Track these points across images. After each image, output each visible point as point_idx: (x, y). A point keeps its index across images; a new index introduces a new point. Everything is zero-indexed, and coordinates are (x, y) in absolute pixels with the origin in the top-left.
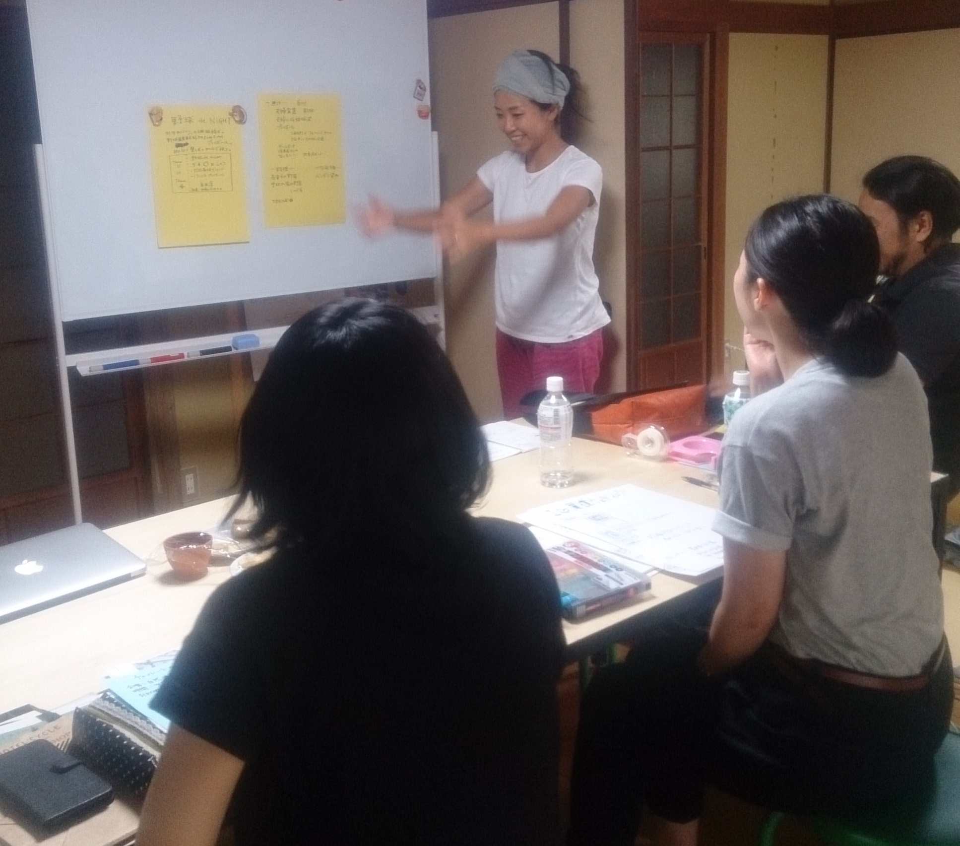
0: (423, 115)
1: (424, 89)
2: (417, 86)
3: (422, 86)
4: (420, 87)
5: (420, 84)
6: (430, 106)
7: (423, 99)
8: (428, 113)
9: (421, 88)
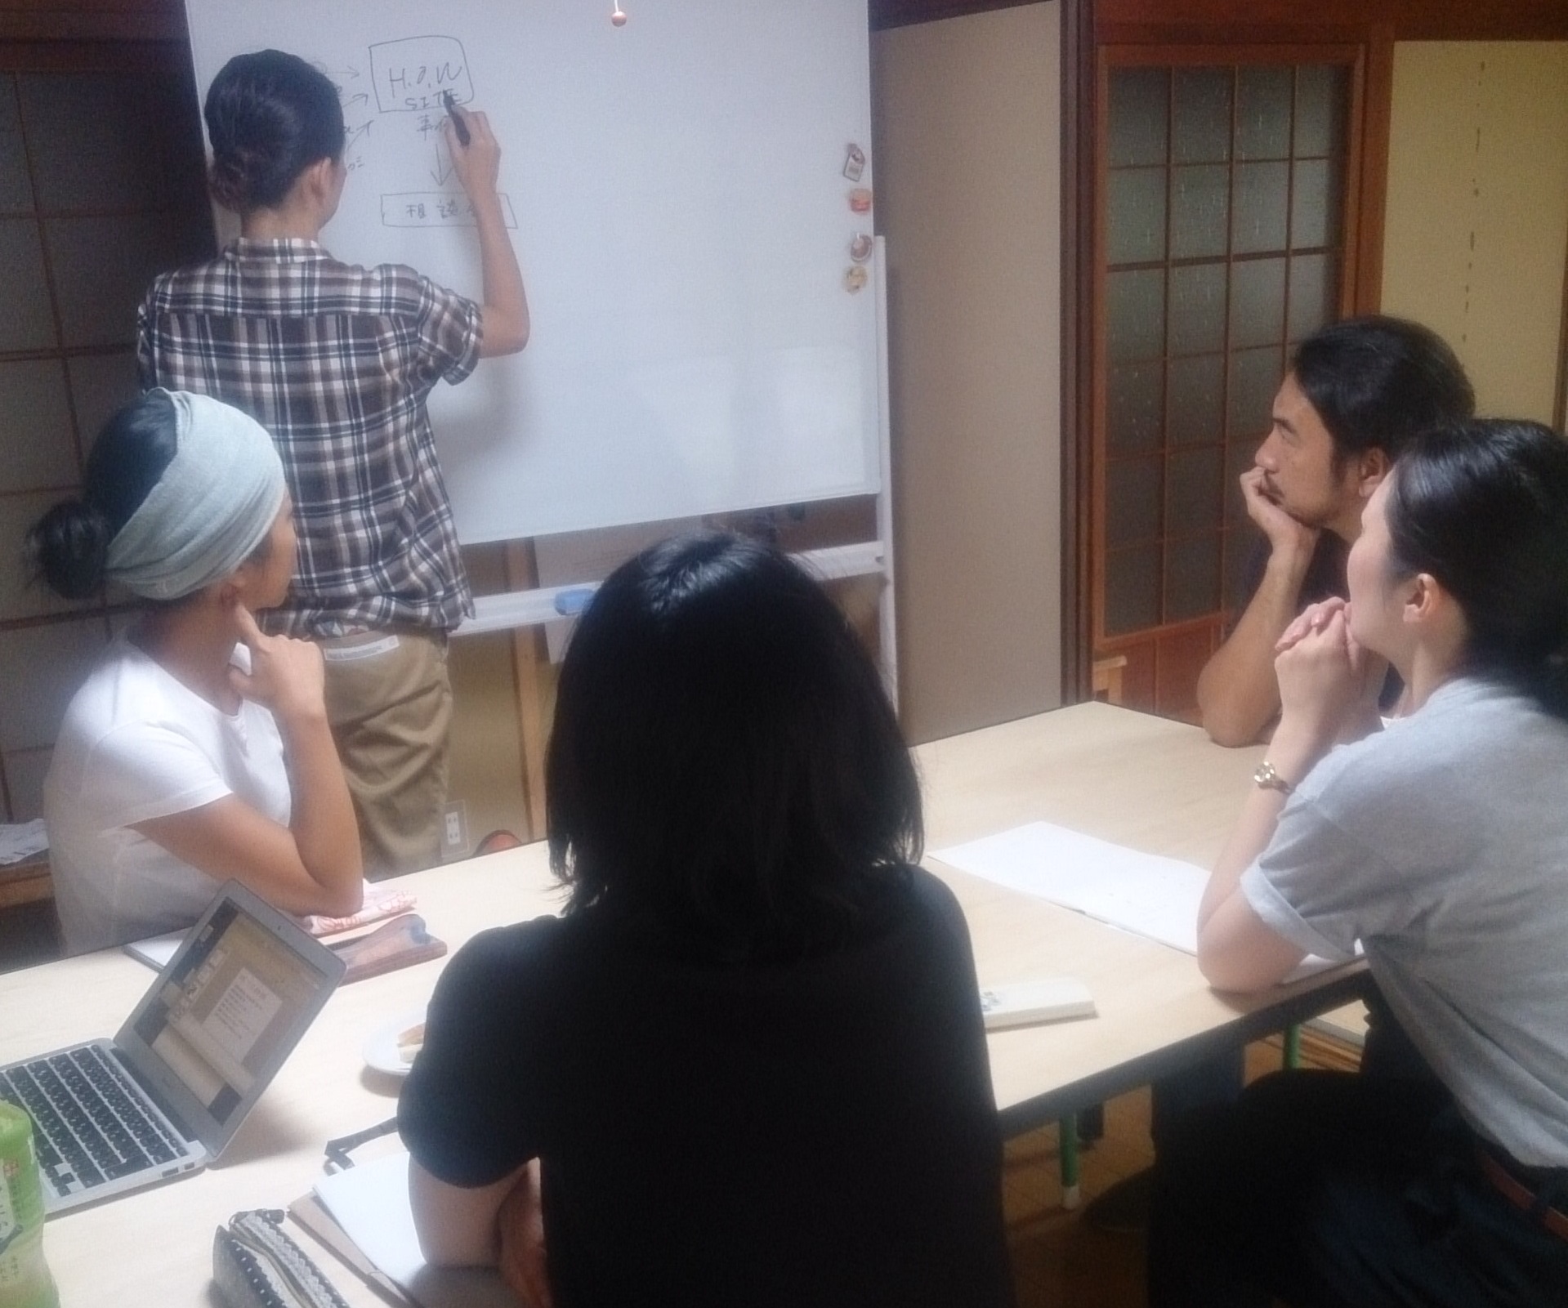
0: (860, 207)
1: (862, 161)
2: (849, 155)
3: (858, 156)
4: (854, 156)
5: (855, 153)
6: (871, 189)
7: (859, 178)
8: (868, 203)
9: (856, 159)
